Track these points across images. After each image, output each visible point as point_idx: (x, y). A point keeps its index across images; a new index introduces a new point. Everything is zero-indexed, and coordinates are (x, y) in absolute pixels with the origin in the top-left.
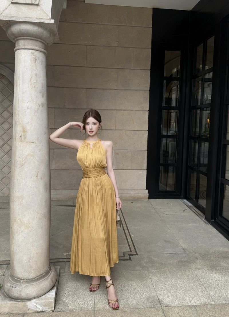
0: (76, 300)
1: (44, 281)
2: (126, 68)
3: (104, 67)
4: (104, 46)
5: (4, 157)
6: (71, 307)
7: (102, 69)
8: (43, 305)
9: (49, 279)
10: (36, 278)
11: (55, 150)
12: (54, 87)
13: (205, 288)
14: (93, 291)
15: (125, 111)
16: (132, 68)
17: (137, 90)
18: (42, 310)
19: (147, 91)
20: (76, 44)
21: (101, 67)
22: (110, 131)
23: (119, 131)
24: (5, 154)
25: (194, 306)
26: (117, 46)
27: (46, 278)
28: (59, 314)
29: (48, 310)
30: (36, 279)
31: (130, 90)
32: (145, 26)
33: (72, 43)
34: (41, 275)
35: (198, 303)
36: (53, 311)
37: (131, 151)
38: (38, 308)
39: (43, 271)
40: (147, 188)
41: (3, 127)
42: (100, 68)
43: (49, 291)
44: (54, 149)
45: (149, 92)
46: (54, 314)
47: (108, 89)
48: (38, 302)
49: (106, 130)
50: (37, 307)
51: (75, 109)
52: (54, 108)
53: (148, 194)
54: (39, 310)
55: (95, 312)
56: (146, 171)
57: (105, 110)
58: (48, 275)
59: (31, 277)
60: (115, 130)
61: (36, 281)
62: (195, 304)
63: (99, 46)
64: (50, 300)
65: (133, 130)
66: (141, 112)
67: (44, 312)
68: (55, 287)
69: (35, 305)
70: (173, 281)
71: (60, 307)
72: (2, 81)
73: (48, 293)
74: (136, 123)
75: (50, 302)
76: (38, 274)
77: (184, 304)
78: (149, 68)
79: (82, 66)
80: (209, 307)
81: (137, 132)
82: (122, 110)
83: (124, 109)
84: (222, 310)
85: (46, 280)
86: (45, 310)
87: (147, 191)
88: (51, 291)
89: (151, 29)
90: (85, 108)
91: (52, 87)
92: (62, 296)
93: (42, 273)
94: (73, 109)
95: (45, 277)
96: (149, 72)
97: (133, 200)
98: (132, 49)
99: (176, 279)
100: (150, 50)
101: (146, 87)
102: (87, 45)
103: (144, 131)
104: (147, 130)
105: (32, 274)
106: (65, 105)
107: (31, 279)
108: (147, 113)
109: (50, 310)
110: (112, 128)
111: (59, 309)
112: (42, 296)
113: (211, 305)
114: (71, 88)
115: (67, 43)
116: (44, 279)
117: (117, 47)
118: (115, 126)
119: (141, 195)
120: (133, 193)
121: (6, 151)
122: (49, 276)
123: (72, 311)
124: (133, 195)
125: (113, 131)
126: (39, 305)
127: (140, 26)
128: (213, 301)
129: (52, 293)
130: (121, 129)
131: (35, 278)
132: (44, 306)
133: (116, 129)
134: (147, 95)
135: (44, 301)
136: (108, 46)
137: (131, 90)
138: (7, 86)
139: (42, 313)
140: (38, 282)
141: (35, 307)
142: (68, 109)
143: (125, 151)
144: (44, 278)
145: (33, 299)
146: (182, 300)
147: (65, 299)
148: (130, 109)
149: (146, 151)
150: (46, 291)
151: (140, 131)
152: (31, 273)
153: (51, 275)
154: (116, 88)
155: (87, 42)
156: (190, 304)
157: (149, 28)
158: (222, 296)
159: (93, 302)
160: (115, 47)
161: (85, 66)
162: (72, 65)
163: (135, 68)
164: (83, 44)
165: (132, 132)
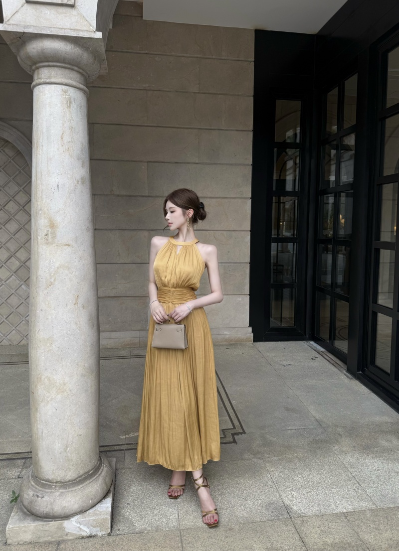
0: (148, 513)
1: (92, 483)
2: (212, 128)
3: (178, 126)
4: (176, 92)
6: (139, 526)
7: (174, 129)
8: (92, 526)
9: (100, 480)
13: (358, 483)
14: (175, 496)
15: (213, 200)
16: (223, 128)
17: (231, 165)
18: (89, 534)
19: (248, 165)
20: (130, 88)
21: (172, 126)
23: (204, 232)
25: (343, 513)
26: (198, 92)
27: (95, 478)
28: (120, 539)
29: (100, 534)
30: (78, 480)
31: (220, 164)
32: (243, 59)
33: (122, 87)
34: (86, 473)
35: (350, 508)
36: (109, 535)
37: (223, 264)
38: (84, 531)
39: (89, 466)
42: (170, 127)
43: (100, 501)
45: (251, 167)
46: (111, 539)
47: (185, 163)
48: (83, 521)
50: (81, 529)
51: (130, 196)
52: (95, 195)
53: (252, 335)
54: (84, 534)
55: (181, 533)
56: (249, 297)
58: (98, 472)
59: (70, 478)
61: (78, 485)
62: (345, 511)
63: (168, 91)
64: (103, 517)
65: (226, 231)
66: (240, 201)
67: (93, 536)
68: (110, 493)
69: (78, 525)
70: (305, 474)
71: (121, 527)
72: (4, 151)
73: (99, 505)
74: (231, 219)
75: (103, 519)
76: (82, 472)
77: (328, 512)
78: (251, 128)
79: (140, 124)
80: (368, 514)
81: (233, 233)
83: (211, 196)
84: (389, 519)
85: (94, 481)
86: (95, 533)
87: (250, 329)
88: (103, 500)
89: (253, 64)
90: (147, 194)
92: (123, 507)
93: (87, 471)
94: (126, 196)
96: (251, 134)
97: (228, 345)
98: (222, 96)
99: (310, 471)
100: (252, 99)
101: (246, 159)
102: (147, 90)
103: (243, 232)
104: (250, 229)
105: (70, 473)
106: (113, 190)
107: (70, 481)
108: (249, 202)
109: (104, 532)
111: (119, 530)
112: (90, 509)
113: (371, 510)
114: (122, 161)
115: (114, 86)
116: (92, 480)
119: (240, 335)
120: (227, 334)
122: (100, 475)
123: (141, 532)
124: (227, 336)
126: (85, 525)
127: (234, 59)
128: (374, 504)
129: (106, 503)
130: (206, 228)
131: (75, 480)
132: (94, 527)
133: (198, 229)
134: (248, 171)
135: (93, 518)
136: (183, 92)
137: (222, 164)
138: (13, 160)
139: (91, 539)
140: (81, 486)
141: (78, 529)
142: (118, 196)
144: (91, 478)
145: (74, 516)
146: (323, 505)
147: (128, 513)
148: (221, 196)
149: (249, 265)
150: (96, 501)
151: (237, 232)
152: (70, 471)
153: (103, 474)
154: (197, 162)
155: (147, 85)
156: (337, 511)
157: (250, 61)
158: (387, 495)
159: (177, 516)
160: (195, 93)
161: (146, 125)
162: (123, 123)
163: (228, 129)
164: (141, 88)
165: (225, 233)
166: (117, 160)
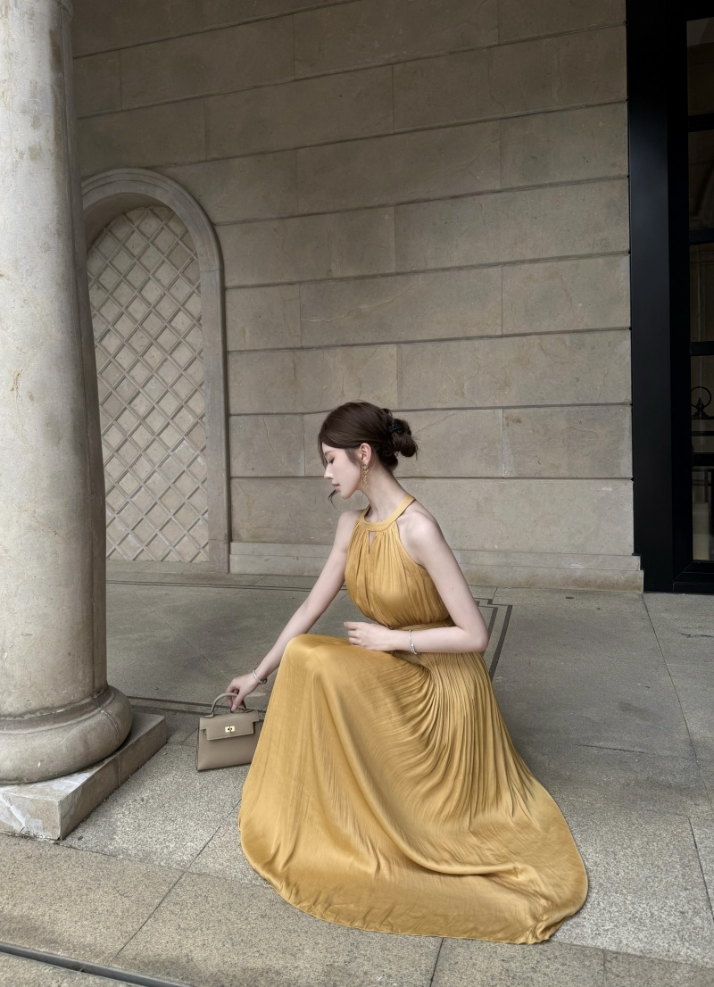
1: (53, 732)
2: (531, 111)
3: (455, 121)
4: (451, 53)
5: (182, 446)
7: (447, 131)
8: (29, 811)
9: (74, 732)
10: (25, 713)
11: (306, 417)
12: (298, 216)
15: (536, 265)
16: (555, 108)
17: (579, 182)
18: (26, 830)
19: (620, 178)
20: (360, 67)
21: (443, 124)
22: (481, 341)
23: (517, 339)
24: (183, 439)
26: (496, 43)
28: (67, 856)
29: (43, 835)
30: (26, 717)
31: (551, 185)
33: (346, 69)
34: (46, 709)
36: (58, 842)
37: (566, 409)
38: (16, 820)
40: (638, 550)
41: (175, 361)
42: (440, 127)
44: (303, 414)
45: (626, 181)
47: (472, 195)
48: (14, 797)
49: (468, 338)
50: (11, 814)
51: (363, 277)
52: (300, 283)
53: (641, 574)
56: (631, 484)
57: (460, 268)
60: (502, 336)
63: (434, 57)
64: (48, 798)
65: (569, 332)
66: (601, 261)
67: (30, 838)
69: (8, 804)
71: (88, 835)
73: (61, 780)
74: (580, 305)
75: (47, 802)
76: (34, 704)
78: (623, 94)
79: (380, 133)
81: (587, 337)
82: (523, 262)
83: (532, 257)
86: (35, 832)
87: (637, 560)
88: (76, 774)
90: (393, 271)
91: (293, 217)
93: (48, 704)
94: (356, 278)
95: (59, 722)
96: (624, 108)
98: (551, 39)
101: (614, 165)
102: (392, 64)
103: (613, 333)
104: (629, 325)
106: (331, 271)
108: (624, 262)
109: (49, 835)
110: (490, 332)
114: (347, 210)
115: (332, 72)
116: (57, 726)
117: (494, 46)
118: (499, 321)
119: (610, 573)
120: (578, 567)
121: (186, 428)
122: (78, 722)
123: (112, 855)
124: (579, 573)
125: (492, 340)
126: (18, 807)
130: (523, 330)
131: (21, 715)
132: (33, 815)
133: (505, 333)
135: (31, 797)
136: (464, 51)
137: (557, 184)
138: (181, 239)
140: (30, 731)
141: (6, 812)
142: (341, 279)
143: (542, 410)
144: (55, 723)
147: (121, 815)
148: (555, 254)
149: (629, 409)
150: (52, 769)
151: (597, 334)
153: (87, 723)
154: (498, 188)
155: (394, 55)
160: (490, 47)
161: (391, 132)
162: (348, 138)
163: (566, 106)
164: (381, 64)
165: (566, 337)
166: (338, 212)
